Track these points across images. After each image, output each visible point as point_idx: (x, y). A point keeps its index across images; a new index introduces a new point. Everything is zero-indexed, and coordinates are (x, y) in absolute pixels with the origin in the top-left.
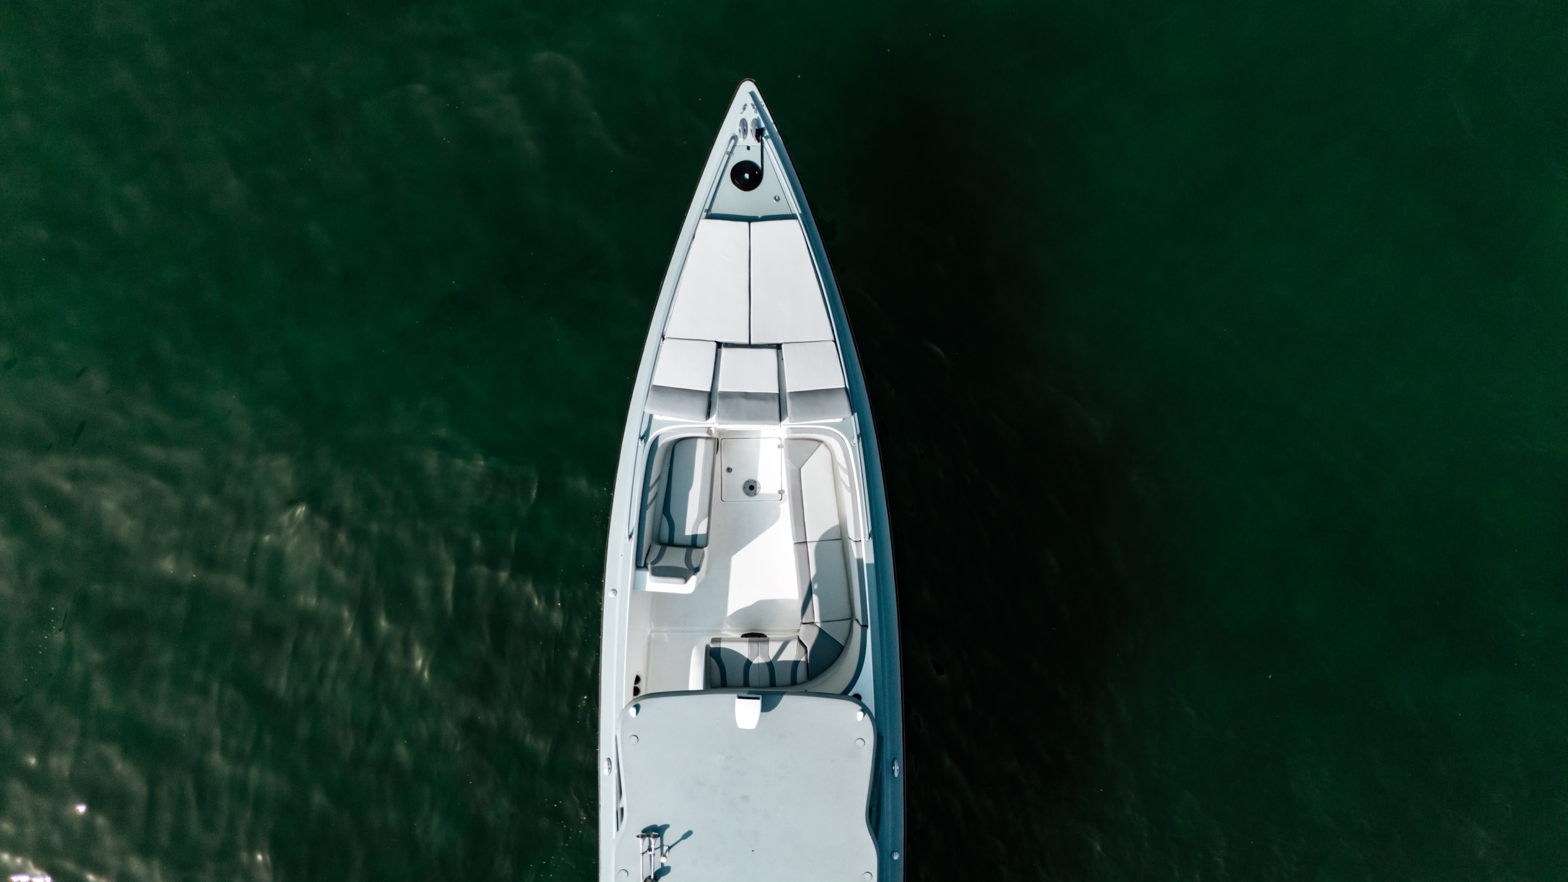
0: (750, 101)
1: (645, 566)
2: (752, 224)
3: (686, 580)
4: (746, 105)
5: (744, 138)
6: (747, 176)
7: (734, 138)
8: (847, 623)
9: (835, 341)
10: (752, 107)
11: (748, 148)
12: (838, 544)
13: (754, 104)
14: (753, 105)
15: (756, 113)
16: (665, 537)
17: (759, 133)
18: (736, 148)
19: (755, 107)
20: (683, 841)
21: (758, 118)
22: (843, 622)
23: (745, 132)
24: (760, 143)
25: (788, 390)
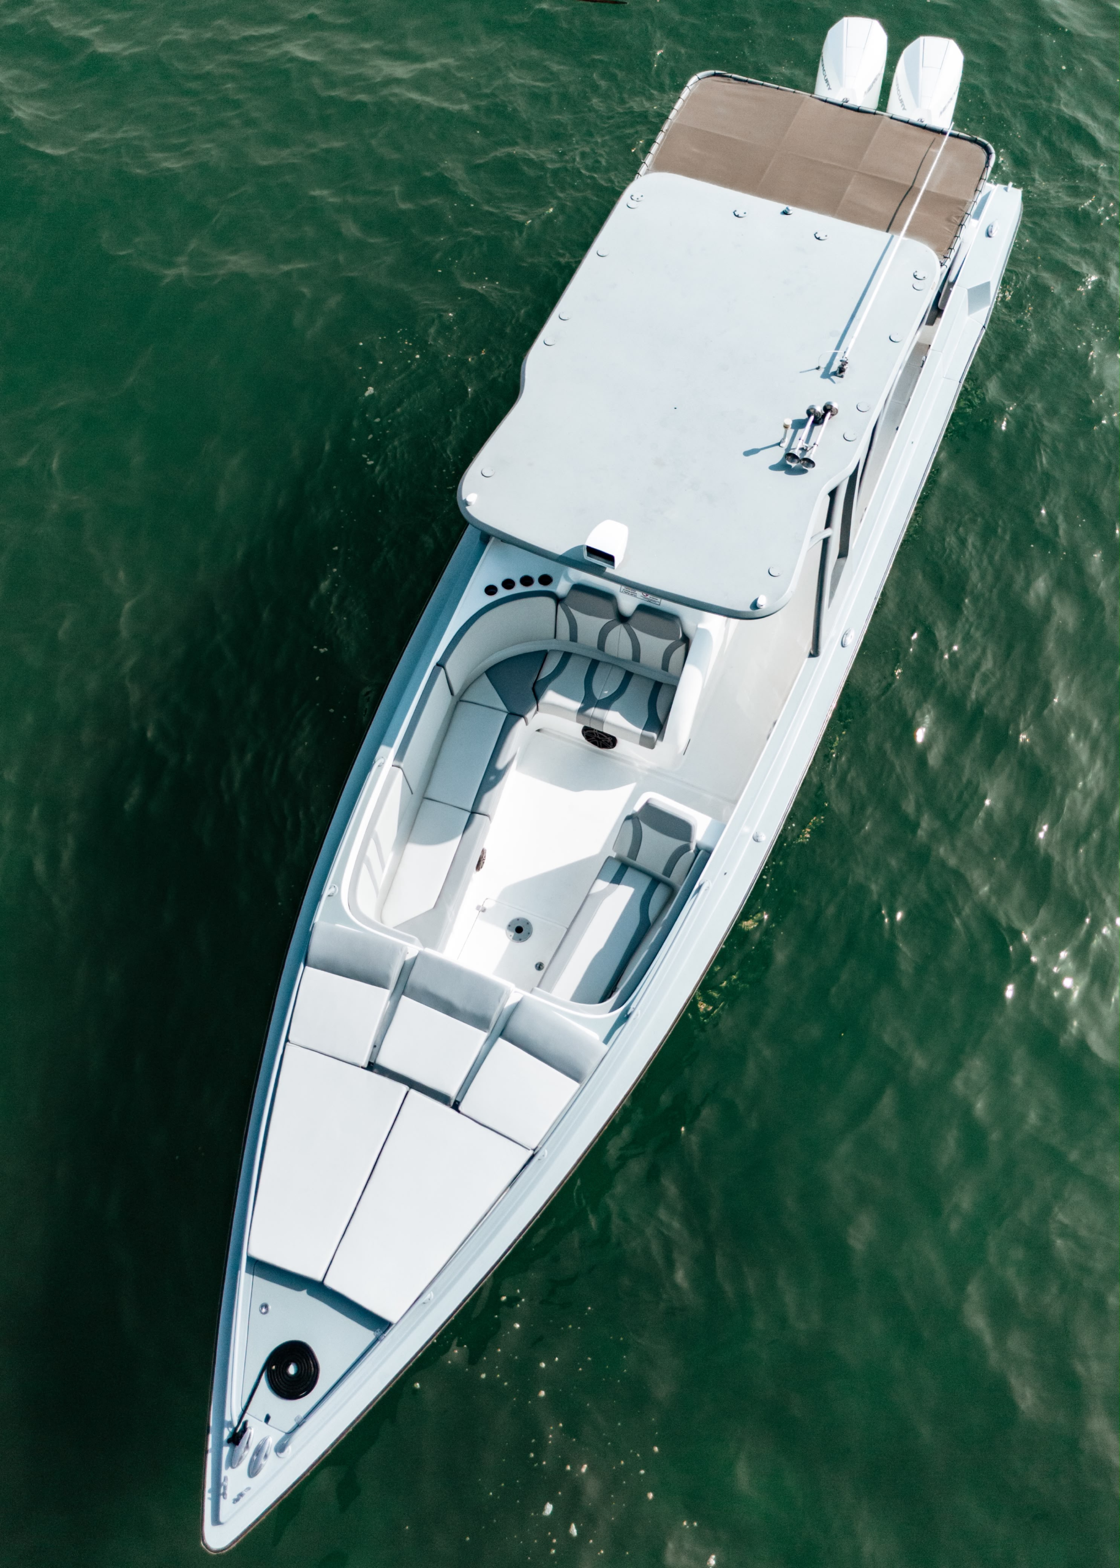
0: (225, 1505)
1: (698, 850)
2: (319, 1278)
3: (647, 806)
4: (236, 1500)
5: (265, 1441)
6: (292, 1370)
7: (281, 1448)
8: (465, 698)
9: (287, 1040)
10: (228, 1492)
11: (267, 1419)
12: (431, 794)
13: (222, 1497)
14: (224, 1494)
15: (226, 1479)
16: (660, 894)
17: (236, 1439)
18: (288, 1429)
19: (222, 1490)
20: (759, 447)
21: (227, 1468)
22: (472, 700)
23: (258, 1451)
24: (244, 1420)
25: (387, 993)
